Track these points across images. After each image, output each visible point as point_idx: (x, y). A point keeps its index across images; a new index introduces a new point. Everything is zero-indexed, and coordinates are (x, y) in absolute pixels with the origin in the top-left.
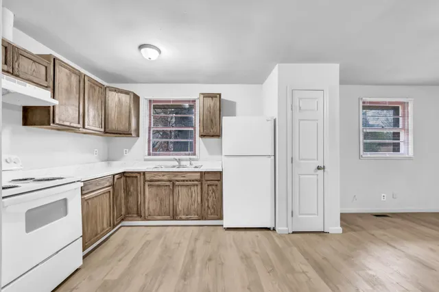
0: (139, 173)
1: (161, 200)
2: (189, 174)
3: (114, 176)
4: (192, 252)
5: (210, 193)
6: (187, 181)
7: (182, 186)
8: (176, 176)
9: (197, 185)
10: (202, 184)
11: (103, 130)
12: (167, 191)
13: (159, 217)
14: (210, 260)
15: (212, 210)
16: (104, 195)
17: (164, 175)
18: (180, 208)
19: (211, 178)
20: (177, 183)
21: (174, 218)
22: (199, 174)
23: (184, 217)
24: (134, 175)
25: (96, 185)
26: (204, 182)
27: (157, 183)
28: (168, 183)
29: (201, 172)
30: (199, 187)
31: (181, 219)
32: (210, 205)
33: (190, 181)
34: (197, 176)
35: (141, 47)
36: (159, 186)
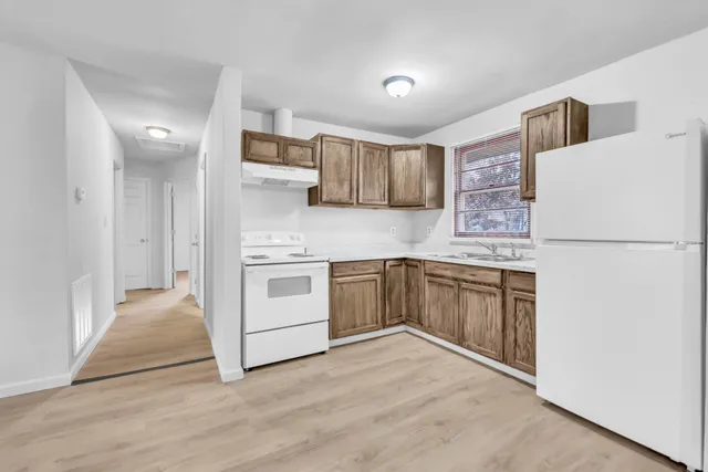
0: (420, 261)
1: (443, 308)
2: (482, 272)
3: (385, 261)
4: (433, 400)
5: (520, 315)
6: (480, 284)
7: (471, 290)
8: (462, 272)
9: (495, 295)
10: (504, 294)
11: (386, 203)
12: (451, 295)
13: (440, 334)
14: (440, 424)
15: (524, 353)
16: (368, 283)
17: (446, 269)
18: (468, 328)
19: (521, 286)
20: (464, 285)
21: (460, 344)
22: (498, 274)
23: (474, 345)
24: (415, 263)
25: (354, 269)
26: (509, 291)
27: (439, 280)
28: (451, 282)
29: (503, 271)
30: (499, 299)
31: (469, 348)
32: (520, 340)
33: (485, 284)
34: (495, 278)
35: (386, 83)
36: (440, 284)
